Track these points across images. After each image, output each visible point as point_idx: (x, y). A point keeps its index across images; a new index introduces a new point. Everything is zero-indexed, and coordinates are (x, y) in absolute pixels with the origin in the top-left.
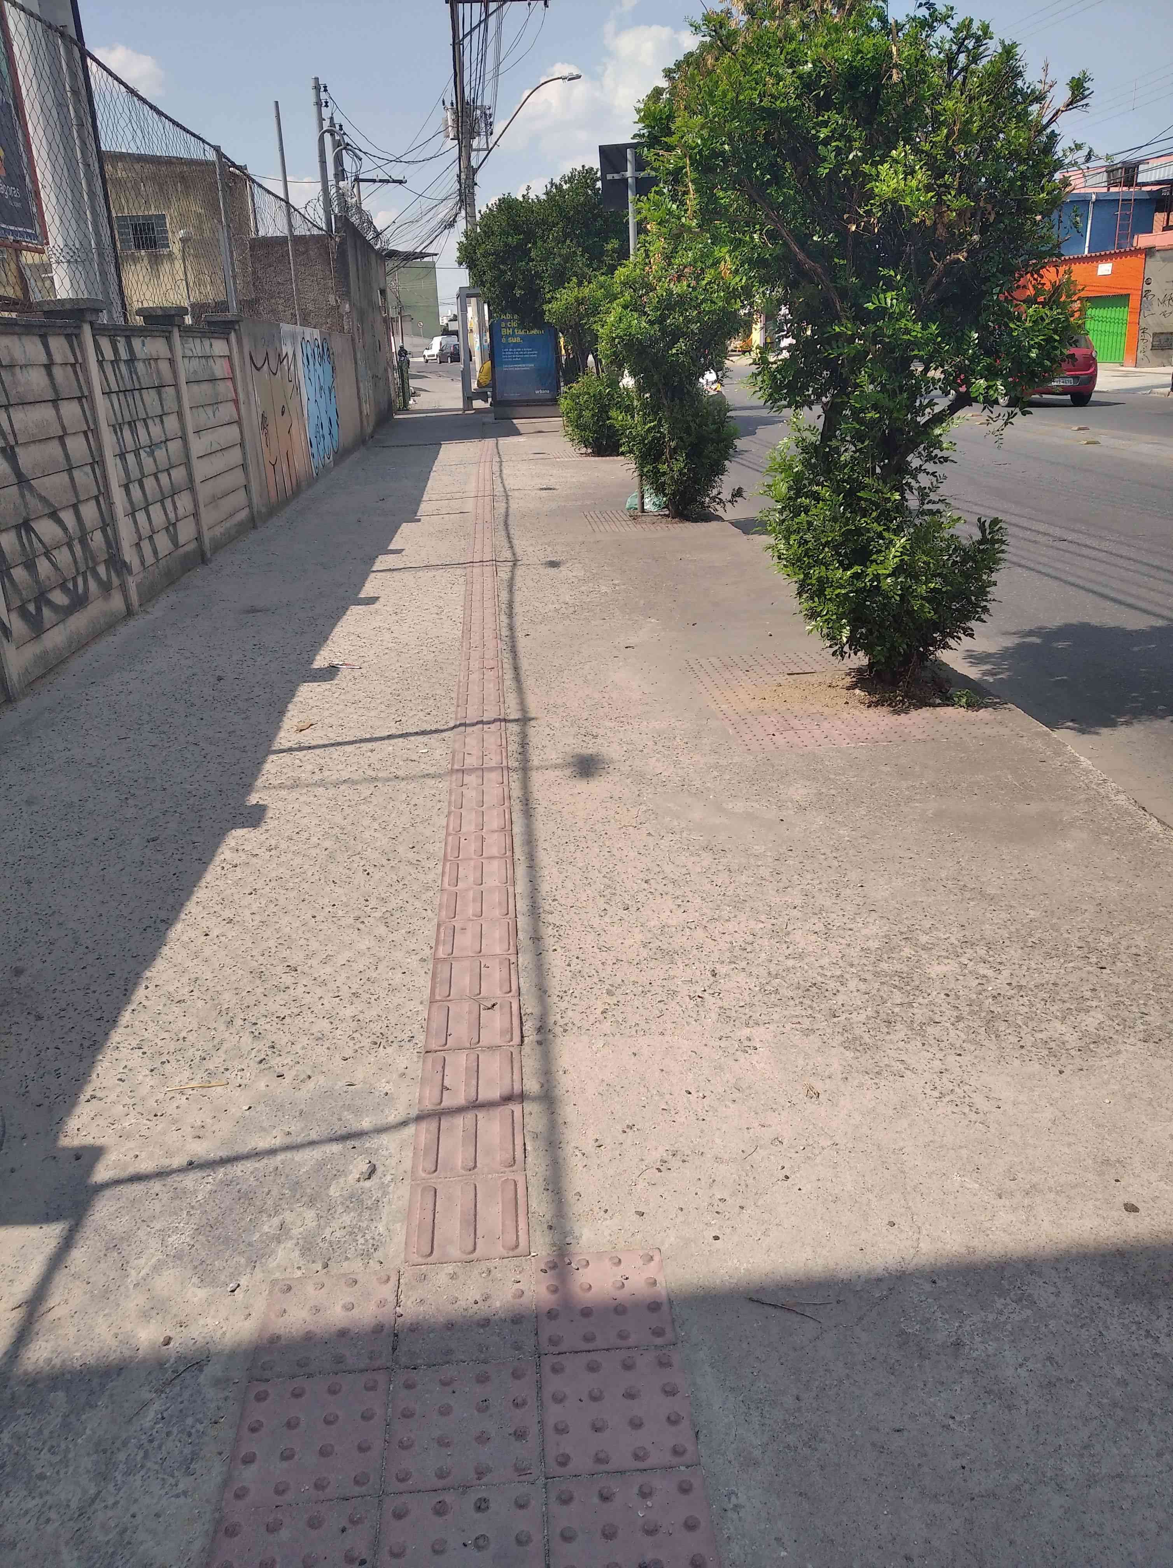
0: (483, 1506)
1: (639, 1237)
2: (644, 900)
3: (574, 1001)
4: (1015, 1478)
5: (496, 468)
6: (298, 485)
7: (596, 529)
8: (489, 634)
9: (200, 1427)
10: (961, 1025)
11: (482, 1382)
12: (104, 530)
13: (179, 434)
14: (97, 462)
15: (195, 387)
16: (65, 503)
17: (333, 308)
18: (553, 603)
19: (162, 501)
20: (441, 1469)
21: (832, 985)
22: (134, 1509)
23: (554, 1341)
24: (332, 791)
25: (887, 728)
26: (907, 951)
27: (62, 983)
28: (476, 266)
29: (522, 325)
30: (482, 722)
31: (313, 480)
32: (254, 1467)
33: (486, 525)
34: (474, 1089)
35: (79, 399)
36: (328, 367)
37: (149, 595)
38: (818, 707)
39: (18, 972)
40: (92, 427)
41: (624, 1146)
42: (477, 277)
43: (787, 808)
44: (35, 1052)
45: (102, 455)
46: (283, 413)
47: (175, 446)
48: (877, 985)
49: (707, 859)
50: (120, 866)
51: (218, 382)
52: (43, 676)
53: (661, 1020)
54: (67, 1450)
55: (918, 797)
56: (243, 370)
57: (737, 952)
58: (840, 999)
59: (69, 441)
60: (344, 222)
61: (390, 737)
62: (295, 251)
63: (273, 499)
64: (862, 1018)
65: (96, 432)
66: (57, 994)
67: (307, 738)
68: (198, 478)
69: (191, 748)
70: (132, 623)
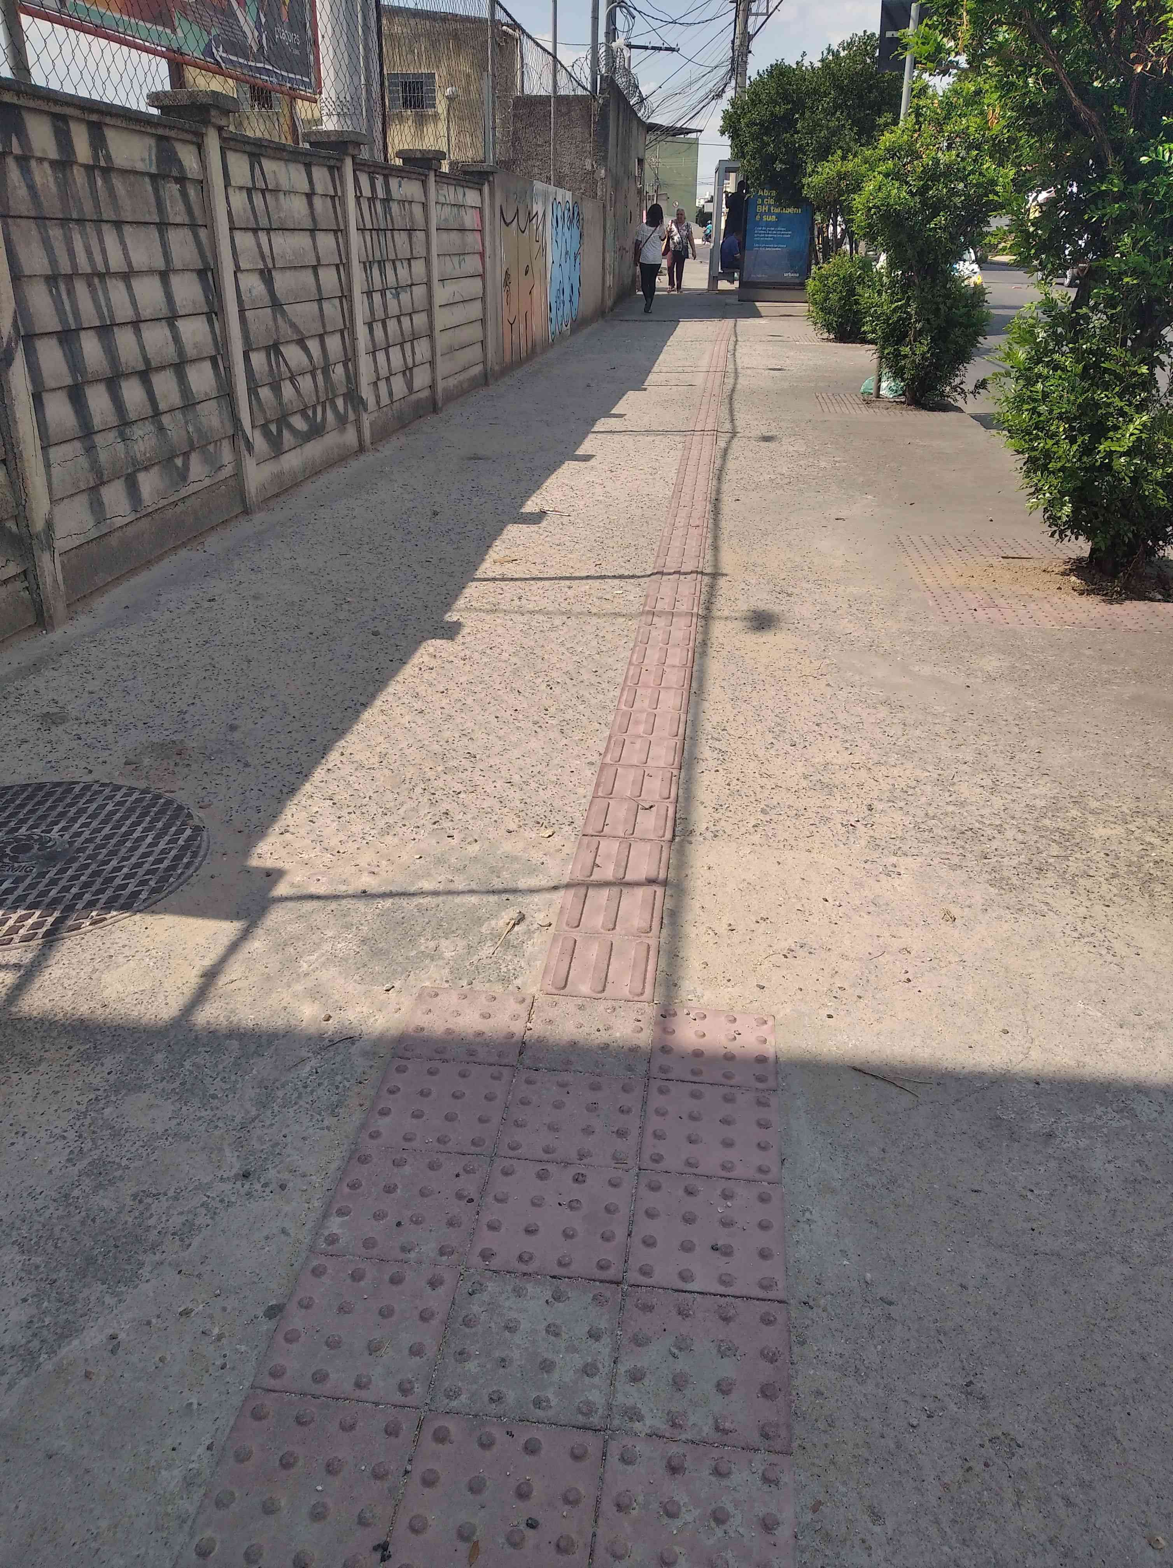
0: (580, 1178)
1: (756, 1004)
2: (812, 739)
3: (729, 814)
4: (1081, 1246)
5: (731, 347)
6: (534, 346)
7: (826, 410)
8: (699, 496)
9: (347, 1084)
10: (1115, 881)
11: (594, 1089)
12: (345, 365)
13: (425, 280)
14: (345, 296)
15: (444, 235)
16: (313, 332)
17: (588, 173)
18: (769, 473)
19: (402, 345)
20: (548, 1146)
21: (989, 831)
22: (285, 1131)
23: (663, 1070)
24: (527, 617)
25: (1098, 616)
26: (1074, 813)
27: (269, 741)
28: (738, 136)
29: (778, 202)
30: (679, 573)
31: (548, 345)
32: (387, 1120)
33: (713, 398)
34: (622, 870)
35: (335, 232)
36: (576, 232)
37: (382, 434)
38: (1028, 590)
39: (233, 728)
40: (344, 261)
41: (755, 934)
42: (739, 150)
43: (976, 677)
44: (241, 791)
45: (350, 290)
46: (526, 273)
47: (419, 291)
48: (1035, 838)
49: (883, 712)
50: (329, 657)
51: (467, 233)
52: (277, 495)
53: (810, 840)
54: (236, 1081)
55: (1118, 681)
56: (492, 223)
57: (897, 793)
58: (995, 844)
59: (321, 272)
60: (610, 83)
61: (588, 577)
62: (557, 110)
63: (508, 358)
64: (1014, 862)
65: (347, 266)
66: (264, 750)
67: (510, 570)
68: (438, 326)
69: (403, 568)
70: (362, 458)
